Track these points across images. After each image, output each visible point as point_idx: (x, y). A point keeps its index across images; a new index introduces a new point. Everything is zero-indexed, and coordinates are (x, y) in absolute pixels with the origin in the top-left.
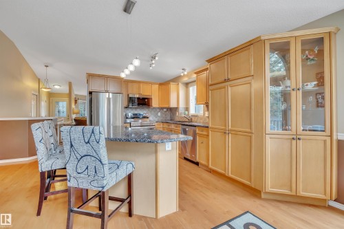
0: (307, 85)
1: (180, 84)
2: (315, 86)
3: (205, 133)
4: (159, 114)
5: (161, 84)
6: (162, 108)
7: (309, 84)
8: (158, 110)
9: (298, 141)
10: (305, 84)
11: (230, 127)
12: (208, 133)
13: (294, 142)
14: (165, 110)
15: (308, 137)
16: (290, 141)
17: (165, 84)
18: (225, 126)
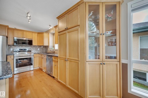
0: (107, 33)
1: (50, 34)
2: (111, 33)
3: (56, 60)
4: (39, 49)
5: (38, 33)
6: (41, 46)
7: (108, 32)
8: (38, 47)
9: (103, 65)
10: (106, 32)
11: (68, 57)
12: (58, 60)
13: (101, 66)
14: (42, 47)
15: (108, 63)
16: (99, 65)
17: (40, 33)
18: (66, 56)
